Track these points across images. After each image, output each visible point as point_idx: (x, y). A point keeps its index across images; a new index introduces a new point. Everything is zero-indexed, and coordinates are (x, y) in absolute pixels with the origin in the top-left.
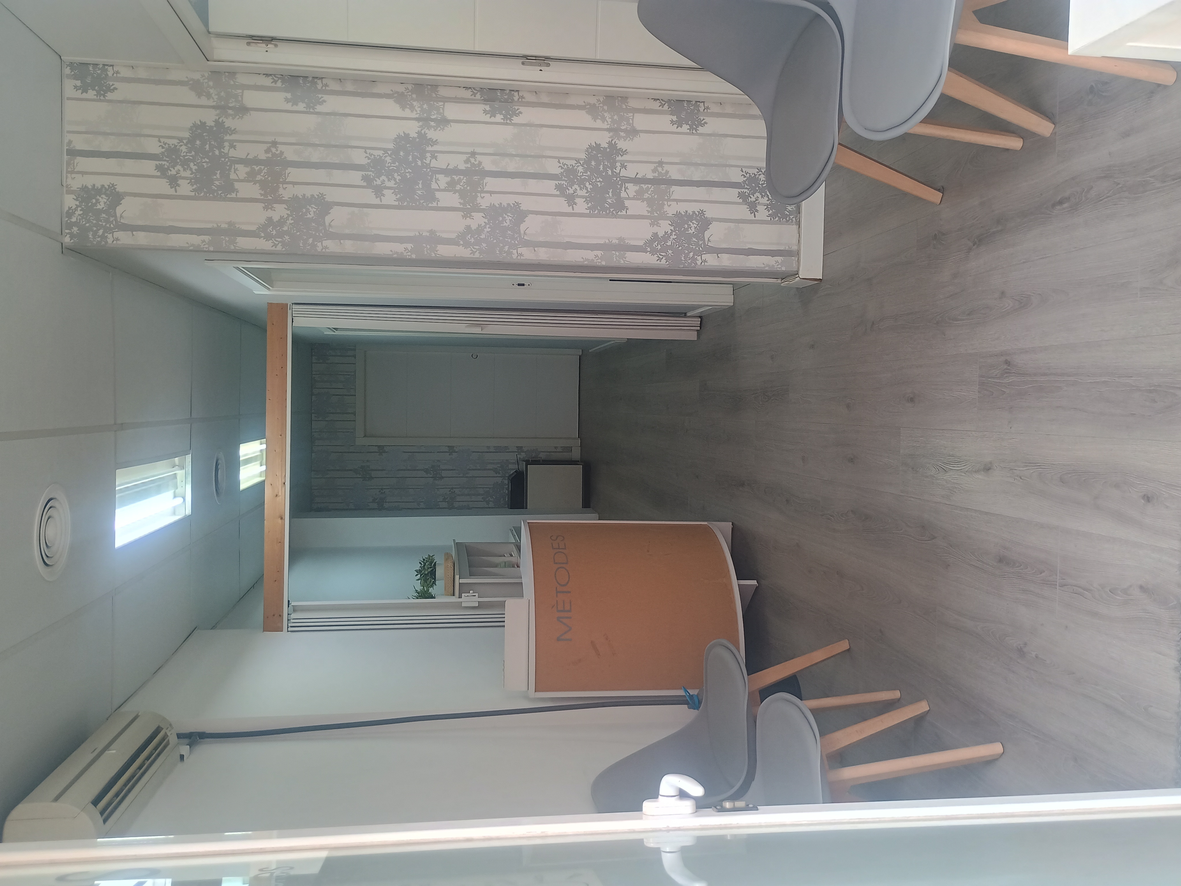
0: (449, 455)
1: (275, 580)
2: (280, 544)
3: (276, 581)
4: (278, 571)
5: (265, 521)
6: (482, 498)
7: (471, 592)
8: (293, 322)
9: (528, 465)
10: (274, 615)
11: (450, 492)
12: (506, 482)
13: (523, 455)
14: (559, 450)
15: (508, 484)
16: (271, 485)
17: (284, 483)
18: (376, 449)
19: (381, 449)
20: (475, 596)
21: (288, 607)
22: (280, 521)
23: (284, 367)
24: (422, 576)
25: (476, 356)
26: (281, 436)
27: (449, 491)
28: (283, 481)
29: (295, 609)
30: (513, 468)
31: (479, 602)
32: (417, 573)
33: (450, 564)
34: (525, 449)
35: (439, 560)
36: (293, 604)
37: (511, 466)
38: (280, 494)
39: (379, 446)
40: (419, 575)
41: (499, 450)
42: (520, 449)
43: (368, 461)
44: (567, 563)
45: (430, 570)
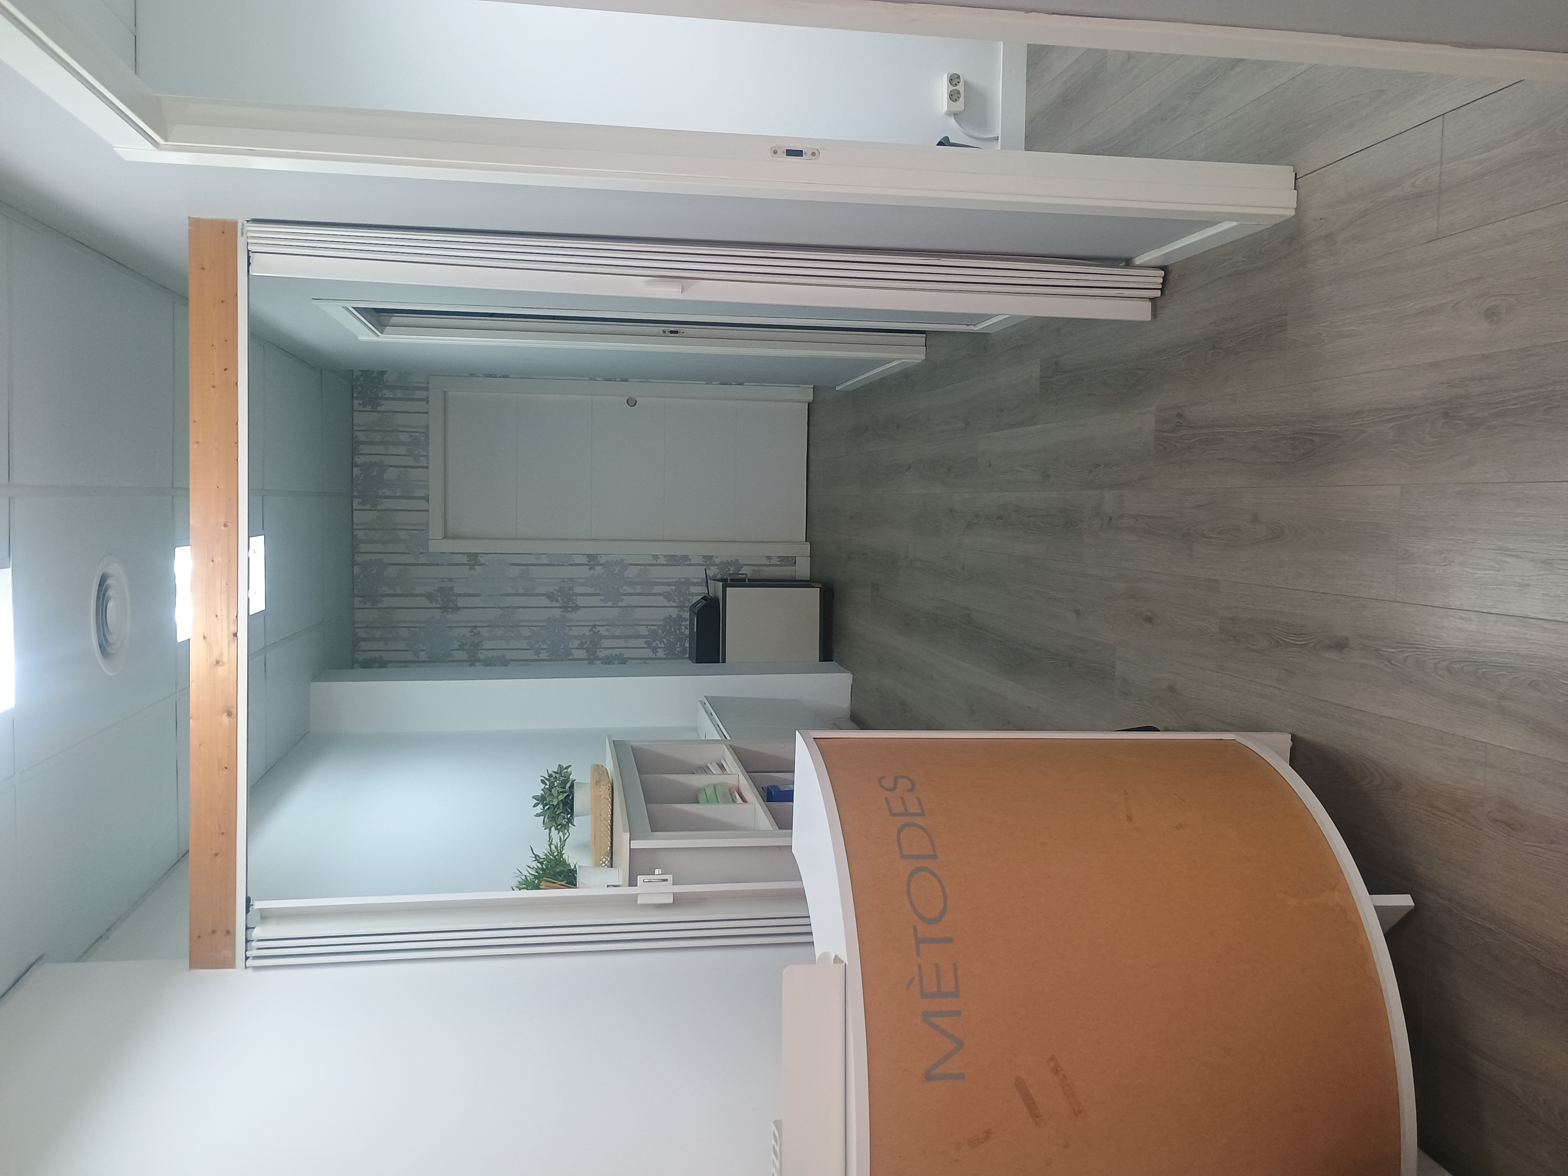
0: (589, 569)
1: (214, 852)
2: (226, 771)
3: (216, 855)
4: (223, 833)
5: (191, 721)
6: (646, 642)
7: (657, 871)
8: (249, 264)
9: (727, 588)
10: (214, 932)
11: (592, 633)
12: (686, 615)
13: (713, 571)
14: (774, 561)
15: (691, 620)
16: (204, 637)
17: (235, 635)
18: (464, 559)
19: (473, 559)
20: (667, 880)
21: (247, 911)
22: (225, 719)
23: (231, 368)
24: (546, 807)
25: (635, 402)
26: (225, 526)
27: (590, 631)
28: (233, 629)
29: (265, 916)
30: (697, 592)
31: (673, 893)
32: (537, 802)
33: (605, 791)
34: (717, 561)
35: (581, 776)
36: (257, 905)
37: (694, 589)
38: (225, 659)
39: (469, 555)
40: (540, 806)
41: (673, 561)
42: (708, 560)
43: (450, 579)
44: (934, 857)
45: (561, 797)
